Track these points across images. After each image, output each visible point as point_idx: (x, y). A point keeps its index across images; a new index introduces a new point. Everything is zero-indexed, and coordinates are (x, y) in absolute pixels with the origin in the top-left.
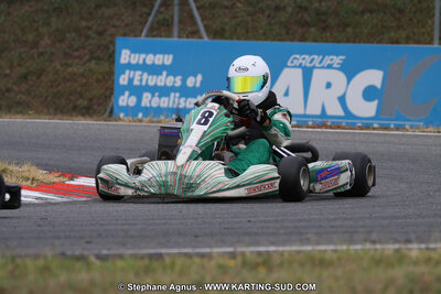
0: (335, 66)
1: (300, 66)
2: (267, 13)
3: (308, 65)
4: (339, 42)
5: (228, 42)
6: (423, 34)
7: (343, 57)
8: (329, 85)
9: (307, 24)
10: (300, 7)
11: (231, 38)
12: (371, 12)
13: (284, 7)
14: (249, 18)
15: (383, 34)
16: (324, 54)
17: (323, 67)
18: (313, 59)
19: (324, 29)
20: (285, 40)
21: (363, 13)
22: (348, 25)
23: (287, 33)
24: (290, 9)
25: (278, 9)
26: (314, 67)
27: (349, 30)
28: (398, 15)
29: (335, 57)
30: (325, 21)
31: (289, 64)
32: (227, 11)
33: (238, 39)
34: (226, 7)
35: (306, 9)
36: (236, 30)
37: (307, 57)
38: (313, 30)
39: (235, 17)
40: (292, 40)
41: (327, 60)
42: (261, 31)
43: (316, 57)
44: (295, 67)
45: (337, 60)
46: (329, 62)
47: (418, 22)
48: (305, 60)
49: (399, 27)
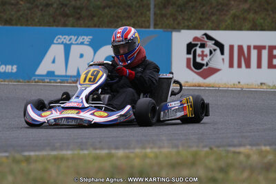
0: (85, 43)
1: (62, 43)
2: (41, 7)
3: (68, 42)
4: (89, 27)
5: (15, 27)
6: (144, 21)
7: (91, 37)
8: (82, 56)
9: (66, 15)
10: (62, 4)
11: (16, 25)
12: (110, 7)
13: (51, 5)
14: (29, 11)
15: (118, 22)
16: (78, 35)
17: (77, 44)
18: (71, 39)
19: (79, 19)
20: (52, 26)
21: (104, 8)
22: (94, 16)
23: (54, 22)
24: (55, 6)
25: (47, 5)
26: (72, 44)
27: (96, 19)
28: (128, 9)
29: (85, 37)
30: (79, 13)
31: (55, 42)
32: (13, 7)
33: (22, 25)
34: (12, 4)
35: (66, 5)
36: (19, 19)
37: (67, 37)
38: (71, 19)
39: (18, 11)
40: (57, 26)
41: (80, 39)
42: (37, 20)
43: (73, 37)
44: (59, 44)
45: (87, 39)
46: (81, 40)
47: (142, 14)
48: (66, 39)
49: (129, 17)
